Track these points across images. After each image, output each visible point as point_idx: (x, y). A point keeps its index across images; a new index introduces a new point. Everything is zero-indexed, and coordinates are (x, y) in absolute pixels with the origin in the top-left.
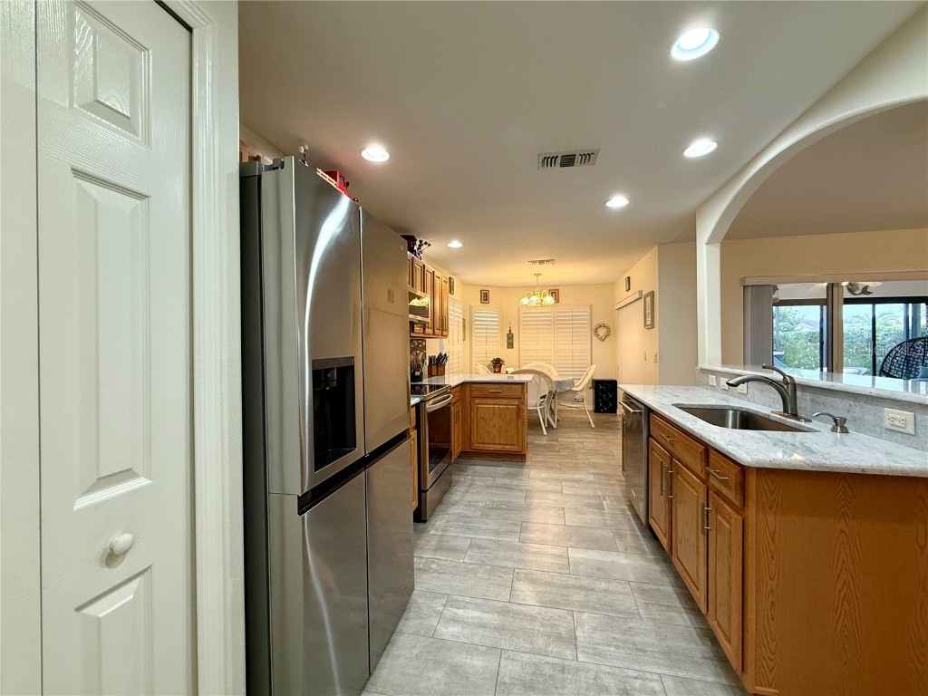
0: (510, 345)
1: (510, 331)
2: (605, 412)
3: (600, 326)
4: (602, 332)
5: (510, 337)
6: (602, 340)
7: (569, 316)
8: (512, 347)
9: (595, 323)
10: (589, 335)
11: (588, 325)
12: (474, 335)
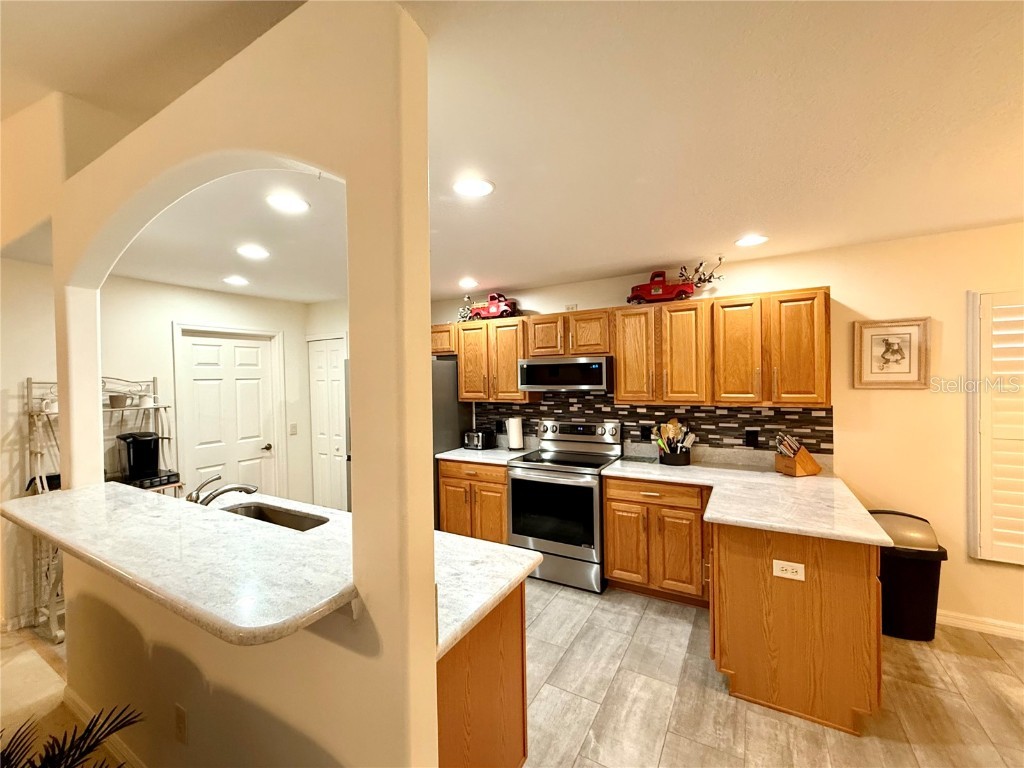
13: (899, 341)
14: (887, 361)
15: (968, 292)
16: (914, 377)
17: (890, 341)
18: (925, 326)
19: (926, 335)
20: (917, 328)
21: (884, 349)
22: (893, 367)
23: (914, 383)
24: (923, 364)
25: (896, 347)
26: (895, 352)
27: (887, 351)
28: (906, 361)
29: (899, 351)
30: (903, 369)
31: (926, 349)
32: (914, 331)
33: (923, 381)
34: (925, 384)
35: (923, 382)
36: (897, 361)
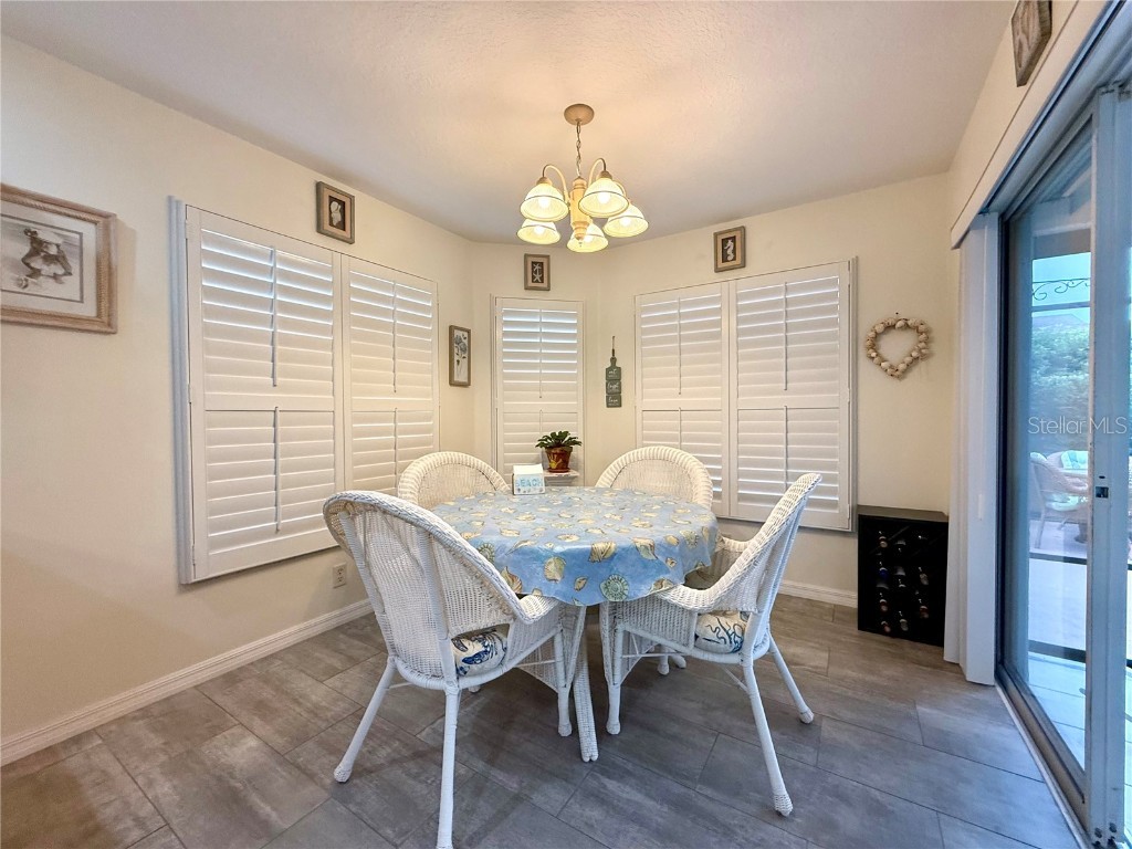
0: (614, 399)
1: (613, 360)
2: (896, 633)
3: (889, 327)
4: (897, 347)
5: (614, 377)
6: (898, 374)
7: (775, 304)
8: (620, 406)
9: (871, 319)
10: (844, 359)
11: (844, 330)
12: (499, 378)
13: (60, 241)
14: (35, 273)
15: (170, 199)
16: (88, 309)
17: (43, 235)
18: (106, 228)
19: (109, 244)
20: (92, 226)
21: (26, 249)
22: (47, 286)
23: (89, 320)
24: (105, 292)
25: (53, 251)
26: (49, 259)
27: (34, 252)
28: (73, 281)
29: (58, 259)
30: (67, 293)
31: (110, 267)
32: (89, 232)
33: (105, 319)
34: (109, 325)
35: (104, 322)
36: (55, 277)
